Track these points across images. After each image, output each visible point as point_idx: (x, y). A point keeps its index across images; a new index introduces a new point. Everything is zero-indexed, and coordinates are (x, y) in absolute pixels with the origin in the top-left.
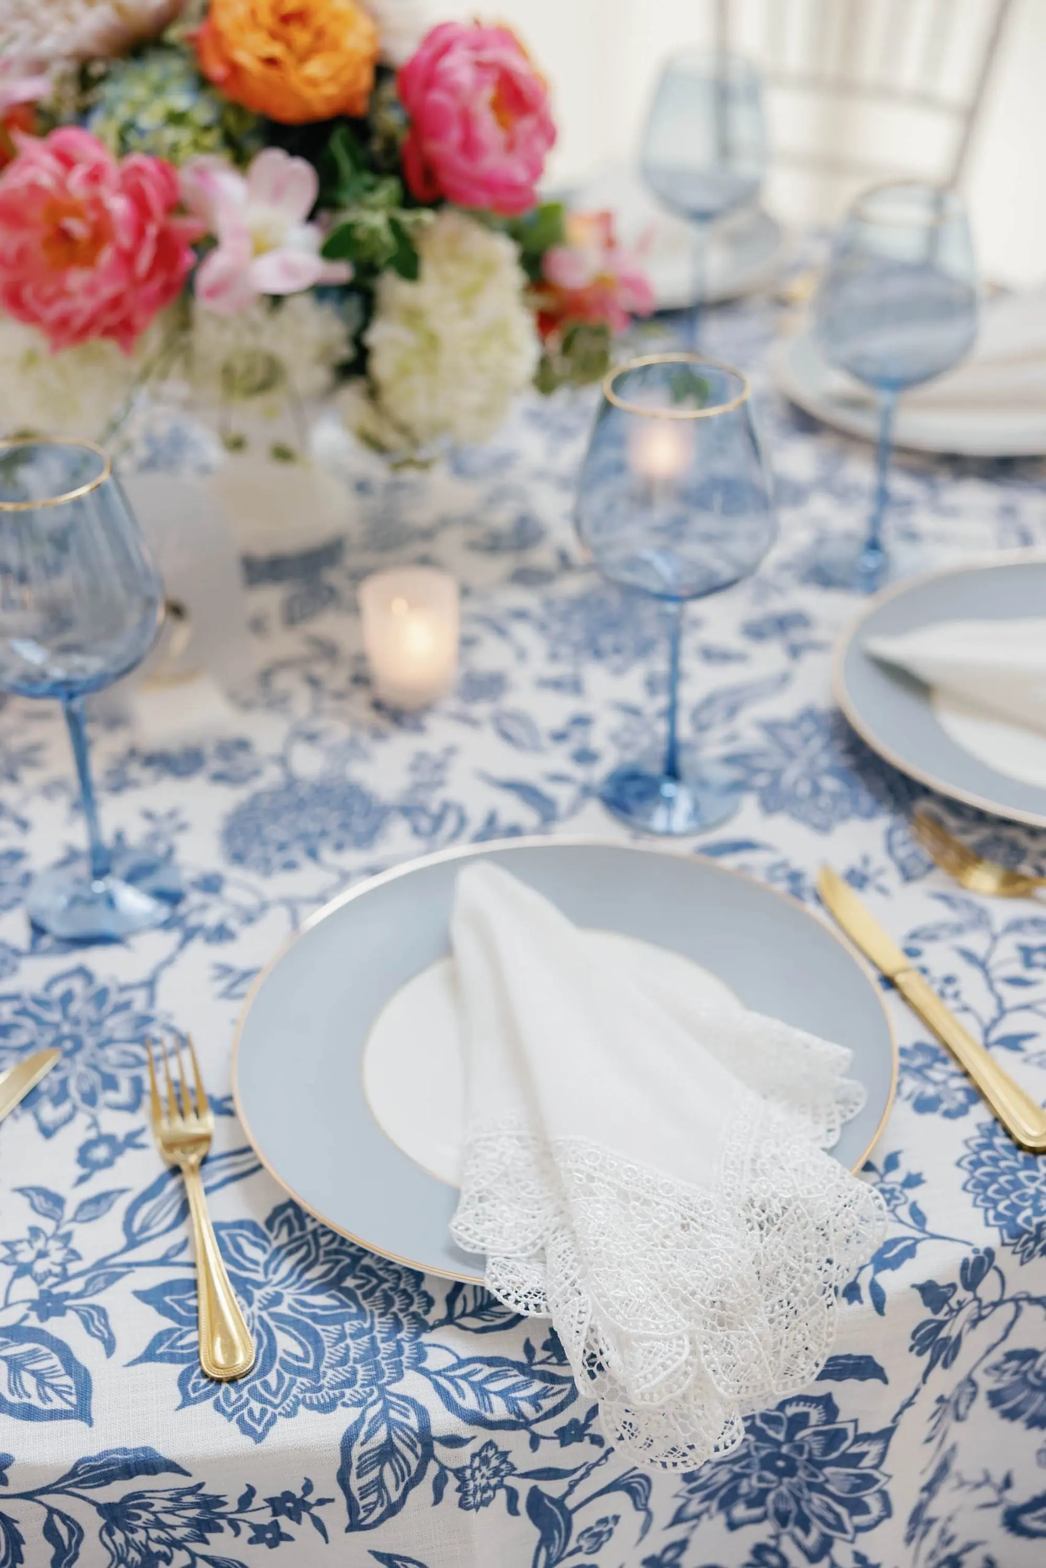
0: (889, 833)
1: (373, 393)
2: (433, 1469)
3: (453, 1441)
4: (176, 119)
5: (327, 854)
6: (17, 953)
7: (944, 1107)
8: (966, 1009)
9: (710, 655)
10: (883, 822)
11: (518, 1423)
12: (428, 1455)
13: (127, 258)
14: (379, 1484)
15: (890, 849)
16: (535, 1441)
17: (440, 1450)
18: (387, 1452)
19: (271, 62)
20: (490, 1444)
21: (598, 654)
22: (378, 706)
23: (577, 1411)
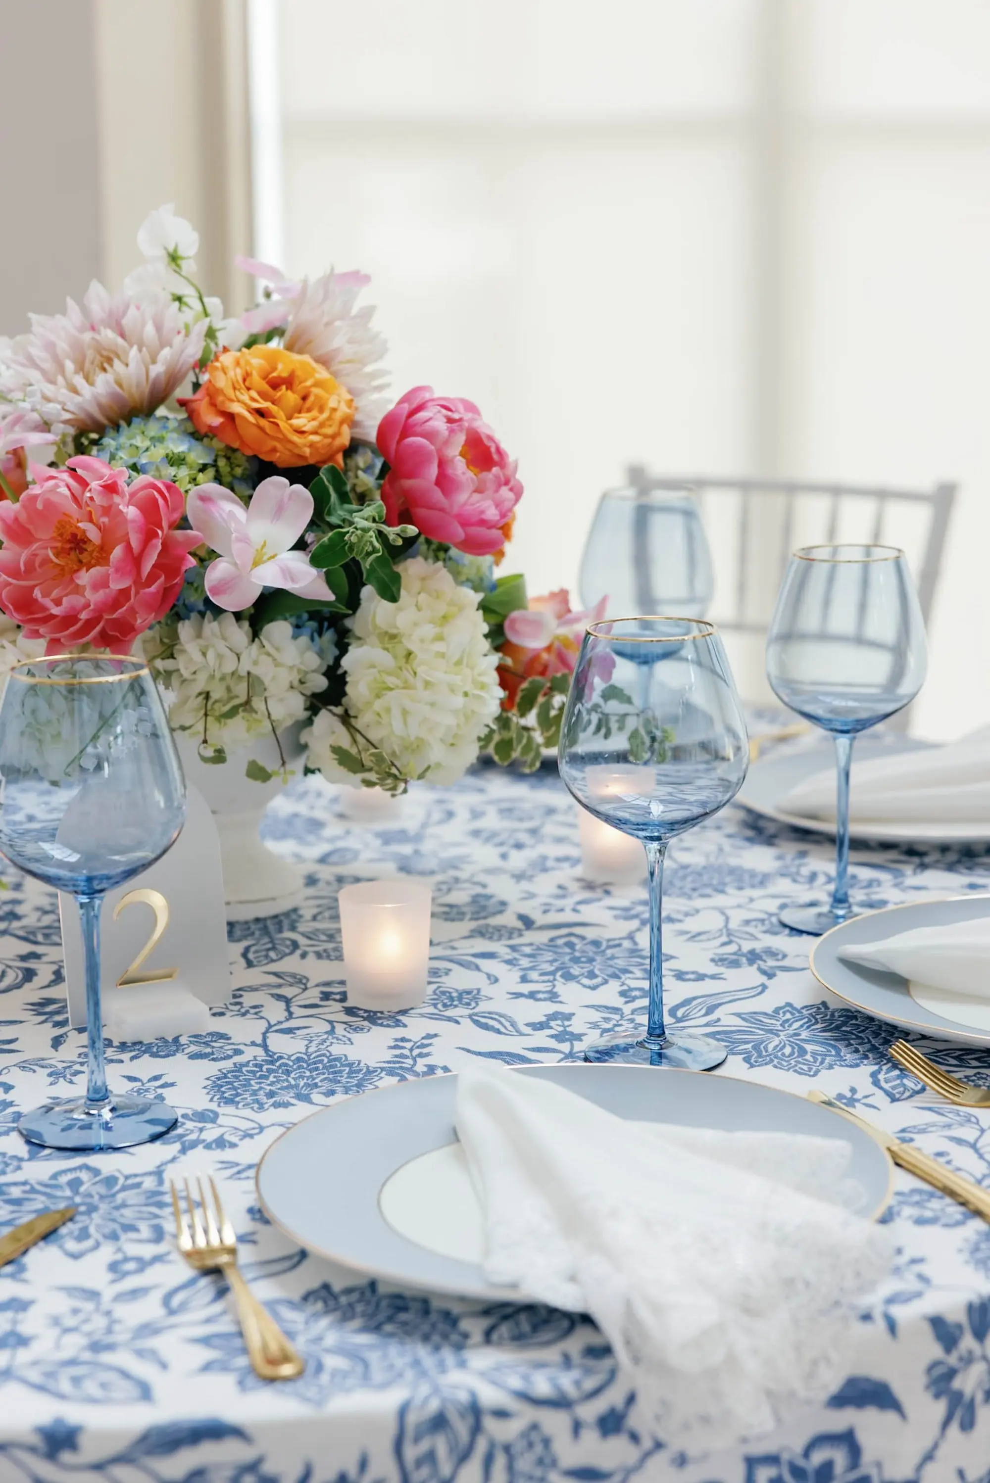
0: (874, 1075)
1: (346, 719)
2: (481, 1446)
3: (501, 1414)
4: (175, 461)
5: (316, 1097)
6: (21, 1159)
7: (944, 1220)
8: (959, 1169)
9: (680, 976)
10: (867, 1068)
11: (560, 1402)
12: (477, 1429)
13: (135, 560)
14: (430, 1457)
15: (876, 1083)
16: (577, 1427)
17: (490, 1424)
18: (439, 1422)
19: (260, 413)
20: (535, 1427)
21: (569, 977)
22: (351, 1011)
23: (613, 1397)
